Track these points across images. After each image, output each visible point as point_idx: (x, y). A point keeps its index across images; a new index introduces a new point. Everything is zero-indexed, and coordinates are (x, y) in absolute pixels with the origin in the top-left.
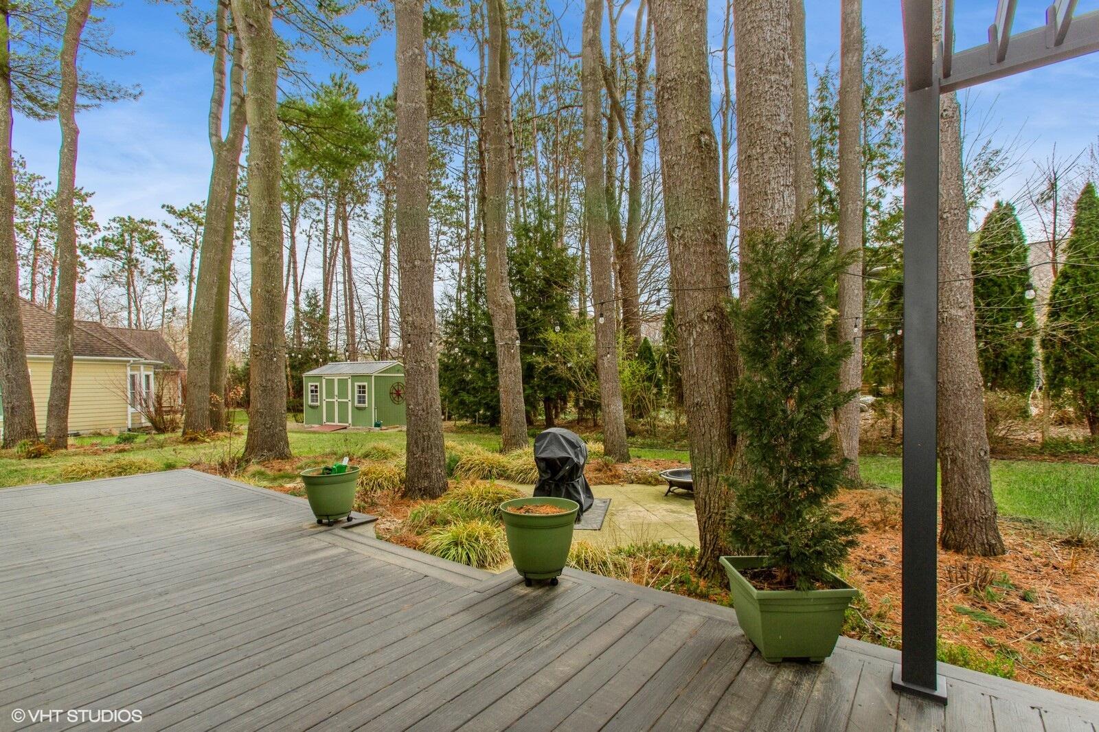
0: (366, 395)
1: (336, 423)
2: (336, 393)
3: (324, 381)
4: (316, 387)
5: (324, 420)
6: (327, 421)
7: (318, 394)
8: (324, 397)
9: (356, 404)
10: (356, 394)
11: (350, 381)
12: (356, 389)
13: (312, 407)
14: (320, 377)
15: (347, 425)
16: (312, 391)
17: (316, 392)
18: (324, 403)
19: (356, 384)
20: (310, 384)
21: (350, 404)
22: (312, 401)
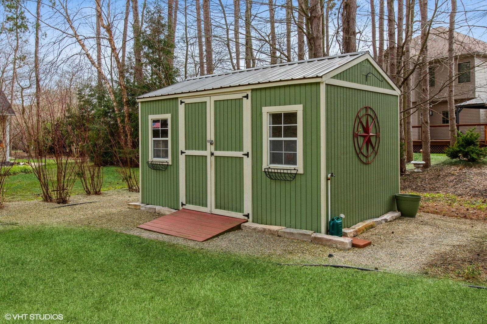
0: (299, 139)
1: (210, 208)
2: (211, 135)
3: (181, 109)
4: (164, 123)
5: (182, 198)
6: (189, 201)
7: (169, 139)
8: (182, 146)
9: (266, 163)
10: (267, 138)
11: (247, 104)
12: (266, 124)
13: (154, 167)
14: (173, 100)
15: (239, 215)
16: (156, 133)
17: (165, 133)
18: (182, 159)
19: (267, 111)
20: (151, 117)
21: (247, 163)
22: (157, 154)
